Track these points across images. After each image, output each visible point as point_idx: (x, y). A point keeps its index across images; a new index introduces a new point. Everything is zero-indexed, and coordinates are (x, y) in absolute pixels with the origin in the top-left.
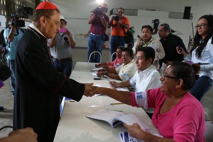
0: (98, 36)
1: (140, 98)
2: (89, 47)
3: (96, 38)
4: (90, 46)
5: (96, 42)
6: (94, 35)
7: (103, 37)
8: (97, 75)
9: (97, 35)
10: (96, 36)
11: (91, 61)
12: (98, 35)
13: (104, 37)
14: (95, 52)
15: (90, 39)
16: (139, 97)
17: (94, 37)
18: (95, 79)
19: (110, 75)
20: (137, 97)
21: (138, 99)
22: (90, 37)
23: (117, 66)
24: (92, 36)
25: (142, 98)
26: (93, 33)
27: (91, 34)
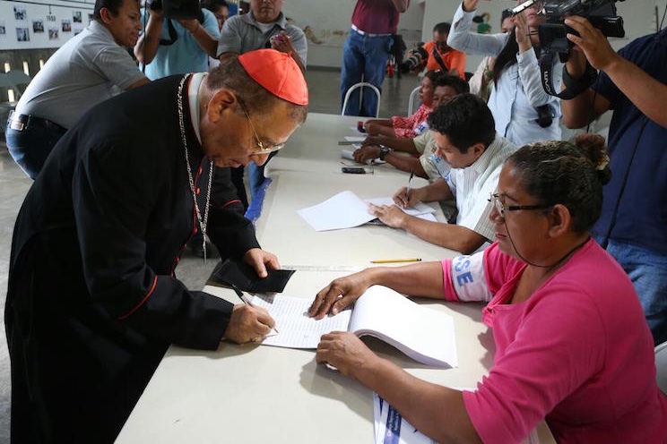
0: (372, 38)
1: (466, 281)
2: (344, 70)
3: (367, 44)
5: (367, 56)
6: (362, 33)
7: (389, 41)
8: (353, 158)
9: (370, 35)
10: (368, 37)
11: (350, 112)
12: (374, 35)
13: (391, 43)
14: (361, 84)
15: (351, 44)
16: (462, 280)
17: (360, 38)
18: (346, 171)
19: (394, 160)
20: (459, 278)
21: (461, 285)
22: (349, 39)
23: (422, 129)
24: (355, 38)
25: (472, 281)
26: (359, 28)
27: (353, 31)
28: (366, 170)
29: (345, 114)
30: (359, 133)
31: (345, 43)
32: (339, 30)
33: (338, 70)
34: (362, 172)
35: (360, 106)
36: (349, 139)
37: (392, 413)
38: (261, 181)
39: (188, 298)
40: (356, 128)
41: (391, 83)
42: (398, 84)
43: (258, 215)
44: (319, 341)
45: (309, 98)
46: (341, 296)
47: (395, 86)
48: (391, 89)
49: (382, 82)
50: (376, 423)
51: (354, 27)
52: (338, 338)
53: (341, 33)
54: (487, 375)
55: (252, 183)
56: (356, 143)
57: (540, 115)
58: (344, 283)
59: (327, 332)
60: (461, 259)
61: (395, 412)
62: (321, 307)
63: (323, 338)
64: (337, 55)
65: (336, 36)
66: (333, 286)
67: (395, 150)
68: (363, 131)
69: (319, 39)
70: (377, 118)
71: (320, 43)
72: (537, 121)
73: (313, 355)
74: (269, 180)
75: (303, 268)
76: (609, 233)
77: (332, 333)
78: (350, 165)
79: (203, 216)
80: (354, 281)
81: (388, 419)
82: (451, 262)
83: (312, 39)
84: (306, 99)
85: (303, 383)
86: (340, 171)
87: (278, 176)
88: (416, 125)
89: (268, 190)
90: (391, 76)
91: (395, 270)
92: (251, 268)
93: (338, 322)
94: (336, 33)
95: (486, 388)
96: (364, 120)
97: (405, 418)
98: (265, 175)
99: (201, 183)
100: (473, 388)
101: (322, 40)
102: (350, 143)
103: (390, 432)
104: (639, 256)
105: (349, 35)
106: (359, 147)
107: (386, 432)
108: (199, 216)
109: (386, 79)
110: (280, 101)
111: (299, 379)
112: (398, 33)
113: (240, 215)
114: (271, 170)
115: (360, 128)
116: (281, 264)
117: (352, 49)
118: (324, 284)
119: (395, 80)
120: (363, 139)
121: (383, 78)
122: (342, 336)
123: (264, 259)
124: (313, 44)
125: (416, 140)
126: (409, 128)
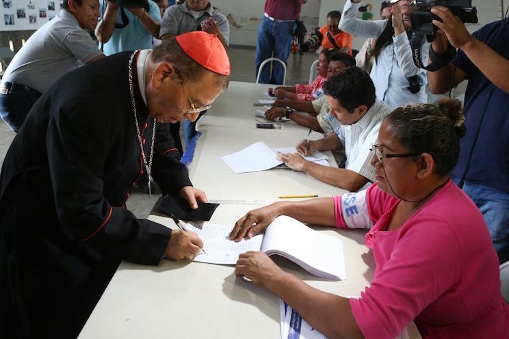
0: (280, 23)
1: (353, 213)
2: (258, 48)
3: (276, 28)
5: (277, 37)
6: (272, 19)
7: (293, 26)
8: (265, 116)
9: (279, 21)
10: (277, 23)
11: (263, 81)
12: (282, 21)
13: (295, 27)
14: (272, 59)
15: (263, 28)
16: (350, 212)
17: (271, 24)
18: (259, 126)
19: (297, 118)
20: (347, 210)
21: (348, 216)
22: (263, 24)
23: (319, 94)
24: (267, 23)
25: (357, 213)
26: (271, 15)
27: (265, 17)
28: (275, 126)
29: (259, 82)
30: (270, 97)
31: (259, 28)
32: (254, 16)
33: (254, 48)
34: (272, 127)
35: (270, 76)
36: (262, 102)
37: (295, 315)
38: (193, 134)
39: (136, 225)
40: (267, 94)
41: (295, 59)
42: (300, 59)
43: (191, 160)
44: (238, 259)
45: (231, 69)
46: (255, 224)
47: (298, 60)
48: (294, 64)
50: (282, 323)
51: (266, 15)
52: (253, 256)
53: (256, 19)
54: (369, 286)
55: (187, 136)
56: (268, 105)
57: (411, 84)
58: (257, 213)
59: (244, 252)
60: (348, 195)
61: (297, 314)
62: (239, 232)
63: (241, 256)
64: (252, 36)
65: (252, 21)
66: (249, 216)
67: (298, 111)
68: (273, 95)
69: (239, 24)
70: (284, 86)
71: (239, 27)
72: (408, 88)
73: (233, 269)
74: (200, 133)
75: (224, 202)
76: (465, 175)
77: (248, 252)
78: (263, 122)
79: (148, 161)
80: (265, 212)
81: (292, 320)
82: (341, 198)
83: (234, 24)
84: (228, 71)
85: (225, 291)
86: (255, 126)
87: (206, 131)
88: (314, 90)
89: (199, 141)
90: (295, 53)
91: (298, 204)
92: (185, 202)
93: (253, 244)
94: (252, 19)
95: (368, 296)
96: (274, 87)
98: (197, 129)
99: (147, 136)
100: (358, 296)
101: (241, 25)
102: (262, 105)
103: (293, 330)
104: (487, 194)
105: (262, 21)
106: (269, 108)
107: (290, 330)
108: (145, 161)
109: (291, 55)
110: (207, 71)
111: (222, 288)
112: (300, 20)
113: (177, 160)
114: (201, 126)
115: (271, 93)
116: (209, 199)
117: (265, 32)
118: (242, 214)
119: (298, 56)
120: (273, 102)
121: (288, 55)
122: (256, 255)
123: (195, 194)
124: (234, 27)
125: (314, 102)
126: (308, 93)
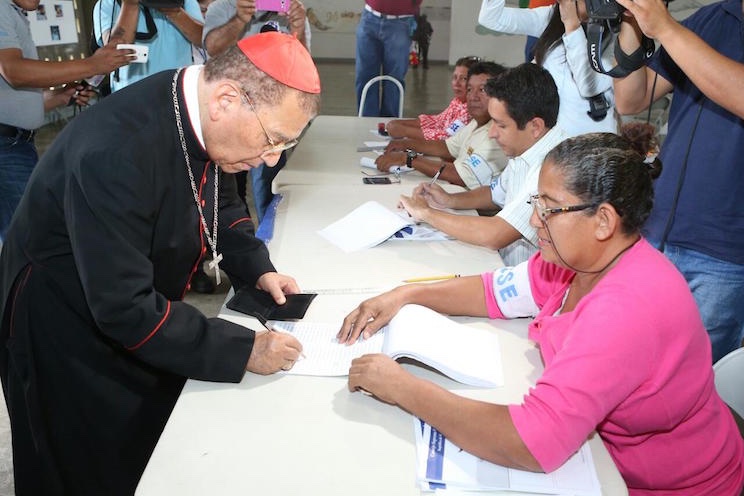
0: (391, 20)
1: (510, 295)
2: (358, 61)
3: (384, 28)
4: (362, 57)
5: (386, 42)
6: (378, 14)
9: (389, 17)
10: (386, 20)
11: (369, 112)
12: (393, 17)
13: (415, 26)
14: (380, 78)
15: (365, 29)
16: (506, 295)
17: (377, 22)
18: (367, 181)
20: (502, 293)
21: (505, 300)
22: (364, 23)
23: (455, 128)
24: (370, 21)
25: (516, 295)
26: (375, 8)
27: (368, 12)
28: (392, 179)
30: (380, 136)
31: (358, 29)
32: (348, 11)
33: (351, 62)
34: (387, 182)
35: (381, 105)
36: (369, 144)
37: (435, 434)
40: (377, 132)
41: (416, 75)
42: (424, 76)
43: (270, 237)
44: (350, 365)
46: (372, 319)
47: (421, 77)
48: (416, 84)
49: (404, 74)
50: (418, 444)
51: (368, 8)
52: (371, 361)
53: (351, 15)
54: (534, 387)
56: (378, 149)
58: (374, 305)
60: (503, 271)
61: (438, 433)
63: (354, 362)
64: (349, 44)
65: (344, 19)
66: (362, 308)
67: (425, 155)
68: (385, 134)
69: (324, 24)
70: (401, 118)
71: (326, 28)
72: (589, 113)
74: (279, 197)
75: (325, 292)
76: (666, 237)
77: (364, 356)
78: (373, 174)
80: (385, 301)
81: (431, 440)
82: (492, 275)
83: (316, 24)
84: (318, 87)
85: (337, 410)
86: (362, 182)
87: (288, 193)
88: (447, 123)
89: (278, 207)
90: (415, 67)
93: (370, 345)
94: (345, 15)
96: (386, 121)
97: (449, 439)
98: (274, 191)
99: (206, 194)
101: (329, 25)
102: (370, 149)
103: (433, 452)
105: (363, 18)
106: (381, 153)
107: (430, 452)
108: (207, 232)
109: (410, 70)
111: (331, 406)
112: (421, 13)
113: (250, 235)
114: (280, 186)
115: (382, 131)
116: (302, 288)
117: (368, 35)
119: (420, 70)
121: (406, 71)
123: (280, 283)
124: (317, 30)
125: (449, 142)
126: (439, 127)
